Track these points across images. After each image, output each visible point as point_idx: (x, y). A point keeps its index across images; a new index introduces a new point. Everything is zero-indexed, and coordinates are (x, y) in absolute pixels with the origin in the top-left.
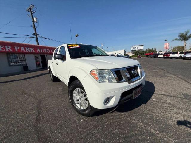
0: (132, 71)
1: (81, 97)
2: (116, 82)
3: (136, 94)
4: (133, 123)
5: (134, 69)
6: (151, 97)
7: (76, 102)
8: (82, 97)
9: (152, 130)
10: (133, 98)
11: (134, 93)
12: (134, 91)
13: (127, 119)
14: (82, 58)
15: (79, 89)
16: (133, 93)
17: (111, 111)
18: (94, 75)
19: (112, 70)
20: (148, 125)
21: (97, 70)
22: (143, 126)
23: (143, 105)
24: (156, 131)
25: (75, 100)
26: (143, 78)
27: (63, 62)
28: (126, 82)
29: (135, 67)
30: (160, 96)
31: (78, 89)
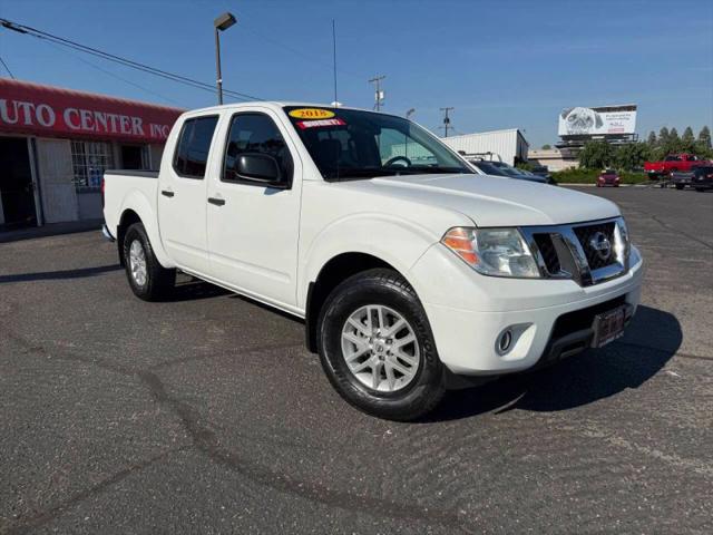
0: (594, 242)
1: (383, 341)
2: (538, 275)
3: (603, 331)
4: (587, 438)
5: (600, 233)
6: (663, 365)
7: (354, 368)
8: (389, 341)
9: (657, 453)
10: (594, 345)
11: (599, 325)
12: (598, 317)
13: (565, 428)
14: (376, 180)
15: (379, 308)
16: (595, 327)
17: (500, 409)
18: (459, 247)
19: (524, 229)
20: (644, 442)
21: (470, 229)
22: (627, 444)
23: (628, 389)
24: (671, 454)
25: (349, 356)
26: (631, 273)
27: (266, 193)
28: (572, 278)
29: (606, 228)
30: (701, 363)
31: (369, 308)
